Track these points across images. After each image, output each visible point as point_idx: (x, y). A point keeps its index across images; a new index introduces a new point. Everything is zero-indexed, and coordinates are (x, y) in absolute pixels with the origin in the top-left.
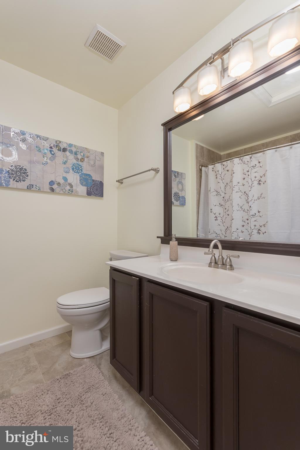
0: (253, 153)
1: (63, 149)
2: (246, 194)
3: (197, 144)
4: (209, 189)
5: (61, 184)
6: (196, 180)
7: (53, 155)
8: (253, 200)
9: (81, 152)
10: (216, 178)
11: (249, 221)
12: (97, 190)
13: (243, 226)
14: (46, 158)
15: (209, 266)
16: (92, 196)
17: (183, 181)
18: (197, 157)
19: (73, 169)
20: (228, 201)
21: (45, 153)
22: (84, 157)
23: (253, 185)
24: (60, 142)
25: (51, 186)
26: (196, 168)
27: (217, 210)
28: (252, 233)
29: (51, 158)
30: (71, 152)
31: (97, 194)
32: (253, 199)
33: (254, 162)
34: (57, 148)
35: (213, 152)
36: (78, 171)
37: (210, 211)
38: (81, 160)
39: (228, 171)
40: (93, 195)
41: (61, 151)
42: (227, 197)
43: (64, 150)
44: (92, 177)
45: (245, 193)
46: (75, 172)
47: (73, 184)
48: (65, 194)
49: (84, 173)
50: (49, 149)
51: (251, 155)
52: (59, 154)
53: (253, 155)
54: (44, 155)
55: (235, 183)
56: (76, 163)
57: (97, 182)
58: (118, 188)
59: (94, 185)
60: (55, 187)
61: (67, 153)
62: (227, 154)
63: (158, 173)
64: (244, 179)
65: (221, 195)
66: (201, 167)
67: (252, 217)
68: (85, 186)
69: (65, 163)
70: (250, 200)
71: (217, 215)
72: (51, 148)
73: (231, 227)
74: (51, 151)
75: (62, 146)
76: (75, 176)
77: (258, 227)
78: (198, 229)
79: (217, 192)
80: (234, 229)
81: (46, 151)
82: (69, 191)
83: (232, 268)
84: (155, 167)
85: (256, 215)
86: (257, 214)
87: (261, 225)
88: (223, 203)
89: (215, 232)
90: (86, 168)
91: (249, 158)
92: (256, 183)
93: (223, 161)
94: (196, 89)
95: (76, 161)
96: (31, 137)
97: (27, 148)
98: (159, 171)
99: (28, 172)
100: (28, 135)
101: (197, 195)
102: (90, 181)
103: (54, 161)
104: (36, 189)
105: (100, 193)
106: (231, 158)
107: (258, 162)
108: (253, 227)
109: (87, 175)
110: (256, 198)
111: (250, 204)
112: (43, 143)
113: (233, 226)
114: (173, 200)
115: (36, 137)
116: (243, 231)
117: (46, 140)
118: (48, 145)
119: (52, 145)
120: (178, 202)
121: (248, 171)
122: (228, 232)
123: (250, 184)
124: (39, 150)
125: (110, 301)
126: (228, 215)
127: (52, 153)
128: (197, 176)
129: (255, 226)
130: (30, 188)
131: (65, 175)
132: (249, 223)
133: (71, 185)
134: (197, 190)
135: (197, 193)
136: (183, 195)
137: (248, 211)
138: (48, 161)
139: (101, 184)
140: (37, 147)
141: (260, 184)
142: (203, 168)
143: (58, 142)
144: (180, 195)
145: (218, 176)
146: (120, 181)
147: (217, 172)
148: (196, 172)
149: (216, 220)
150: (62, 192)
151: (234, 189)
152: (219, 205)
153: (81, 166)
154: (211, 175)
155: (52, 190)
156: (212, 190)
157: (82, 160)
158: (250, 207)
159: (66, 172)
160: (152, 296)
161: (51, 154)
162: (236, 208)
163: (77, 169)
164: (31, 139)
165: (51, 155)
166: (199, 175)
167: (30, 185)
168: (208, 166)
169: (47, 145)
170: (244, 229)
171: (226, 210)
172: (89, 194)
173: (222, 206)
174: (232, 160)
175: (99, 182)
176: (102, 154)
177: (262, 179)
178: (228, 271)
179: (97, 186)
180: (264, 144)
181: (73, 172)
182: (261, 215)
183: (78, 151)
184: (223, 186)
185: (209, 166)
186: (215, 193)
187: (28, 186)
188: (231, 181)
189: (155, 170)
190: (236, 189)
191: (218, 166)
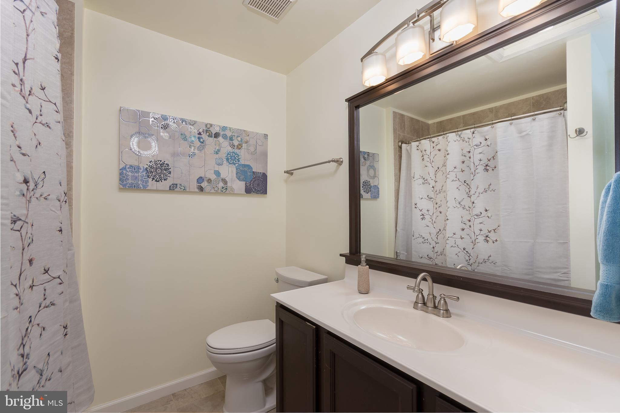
0: (476, 126)
1: (215, 134)
2: (467, 184)
3: (394, 113)
4: (412, 175)
5: (212, 180)
6: (394, 162)
7: (203, 143)
8: (477, 194)
9: (238, 137)
10: (423, 159)
11: (471, 223)
12: (258, 185)
13: (463, 230)
14: (193, 148)
15: (414, 308)
16: (252, 194)
17: (375, 165)
18: (395, 130)
19: (227, 159)
20: (440, 193)
21: (192, 142)
22: (242, 142)
23: (477, 171)
24: (211, 125)
25: (199, 185)
26: (394, 146)
27: (425, 205)
28: (477, 241)
29: (200, 148)
30: (225, 137)
31: (259, 191)
32: (478, 191)
33: (478, 139)
34: (208, 134)
35: (418, 121)
36: (234, 161)
37: (414, 206)
38: (237, 147)
39: (439, 150)
40: (254, 192)
41: (212, 137)
42: (438, 187)
43: (217, 135)
44: (252, 168)
45: (465, 182)
46: (230, 164)
47: (227, 179)
48: (217, 193)
49: (242, 163)
50: (197, 136)
51: (473, 129)
52: (210, 141)
53: (477, 129)
54: (191, 144)
55: (450, 167)
56: (231, 152)
57: (259, 174)
58: (286, 181)
59: (254, 178)
60: (203, 185)
61: (220, 139)
62: (438, 123)
63: (340, 165)
64: (463, 162)
65: (429, 184)
66: (400, 144)
67: (476, 217)
68: (243, 180)
69: (217, 152)
70: (472, 192)
71: (424, 211)
72: (200, 134)
73: (445, 230)
74: (199, 138)
75: (214, 131)
76: (230, 169)
77: (485, 232)
78: (396, 230)
79: (424, 179)
80: (449, 234)
81: (193, 139)
82: (222, 189)
83: (447, 314)
84: (336, 157)
85: (482, 215)
86: (484, 213)
87: (490, 230)
88: (432, 195)
89: (422, 236)
90: (245, 158)
91: (471, 134)
92: (481, 169)
93: (431, 136)
94: (394, 56)
95: (231, 149)
96: (174, 122)
97: (170, 137)
98: (342, 162)
99: (170, 168)
100: (171, 120)
101: (396, 183)
102: (249, 174)
103: (203, 151)
104: (181, 189)
105: (263, 188)
106: (445, 133)
107: (484, 139)
108: (478, 232)
109: (245, 166)
110: (481, 190)
111: (473, 199)
112: (189, 129)
113: (447, 228)
114: (362, 192)
115: (181, 122)
116: (463, 237)
117: (193, 125)
118: (196, 131)
119: (201, 131)
120: (369, 194)
121: (469, 152)
122: (441, 236)
123: (473, 170)
124: (185, 139)
125: (276, 343)
126: (440, 212)
127: (201, 140)
128: (395, 156)
129: (481, 230)
130: (173, 188)
131: (217, 168)
132: (472, 226)
133: (225, 181)
134: (395, 176)
135: (395, 180)
136: (376, 184)
137: (471, 209)
138: (196, 151)
139: (264, 177)
140: (182, 134)
141: (487, 170)
142: (404, 146)
143: (208, 126)
144: (372, 185)
145: (426, 157)
146: (289, 173)
147: (423, 152)
148: (394, 151)
149: (422, 219)
150: (213, 191)
151: (448, 176)
152: (427, 198)
153: (237, 154)
154: (416, 156)
155: (201, 189)
156: (417, 176)
157: (239, 147)
158: (473, 203)
159: (219, 165)
160: (333, 356)
161: (200, 142)
162: (451, 203)
163: (232, 159)
164: (175, 125)
165: (199, 144)
166: (397, 155)
167: (173, 184)
168: (410, 143)
169: (194, 131)
170: (464, 234)
171: (437, 206)
172: (248, 191)
173: (432, 200)
174: (445, 136)
175: (262, 174)
176: (266, 136)
177: (490, 163)
178: (442, 318)
179: (258, 180)
180: (492, 108)
181: (228, 164)
182: (490, 216)
183: (234, 136)
184: (432, 171)
185: (413, 143)
186: (421, 181)
187: (170, 186)
188: (444, 165)
189: (337, 161)
190: (452, 176)
191: (425, 143)
